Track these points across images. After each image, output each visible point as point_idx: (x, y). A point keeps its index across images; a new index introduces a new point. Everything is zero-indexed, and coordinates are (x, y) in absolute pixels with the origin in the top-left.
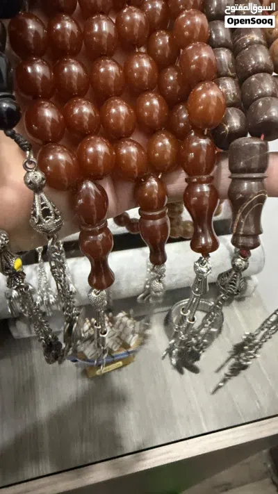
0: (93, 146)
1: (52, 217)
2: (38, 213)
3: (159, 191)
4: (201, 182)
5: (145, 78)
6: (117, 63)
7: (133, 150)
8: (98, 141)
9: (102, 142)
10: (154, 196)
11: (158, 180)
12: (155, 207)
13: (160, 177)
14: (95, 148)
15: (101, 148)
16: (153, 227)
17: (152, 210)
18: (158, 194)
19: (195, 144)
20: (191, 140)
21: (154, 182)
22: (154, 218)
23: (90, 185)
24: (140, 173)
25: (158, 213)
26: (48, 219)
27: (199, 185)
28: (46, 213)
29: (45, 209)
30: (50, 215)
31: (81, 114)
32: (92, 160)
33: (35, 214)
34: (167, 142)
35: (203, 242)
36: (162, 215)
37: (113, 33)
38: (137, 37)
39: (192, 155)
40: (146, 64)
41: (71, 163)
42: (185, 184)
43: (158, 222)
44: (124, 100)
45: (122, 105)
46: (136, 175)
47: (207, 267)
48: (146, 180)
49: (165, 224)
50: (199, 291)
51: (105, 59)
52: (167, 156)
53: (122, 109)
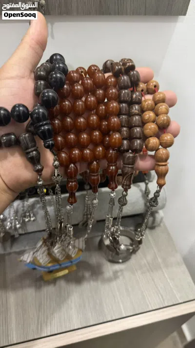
0: (74, 151)
2: (56, 175)
4: (112, 166)
5: (95, 124)
6: (84, 118)
7: (88, 151)
9: (77, 150)
10: (95, 168)
11: (96, 162)
15: (77, 152)
17: (94, 172)
22: (94, 176)
23: (73, 165)
24: (91, 160)
25: (96, 174)
28: (58, 175)
30: (60, 176)
31: (71, 138)
32: (74, 156)
33: (54, 175)
34: (101, 149)
38: (93, 106)
39: (110, 155)
40: (95, 118)
42: (107, 165)
43: (96, 177)
44: (86, 133)
46: (89, 161)
48: (93, 162)
49: (98, 179)
51: (80, 116)
52: (100, 154)
53: (85, 136)
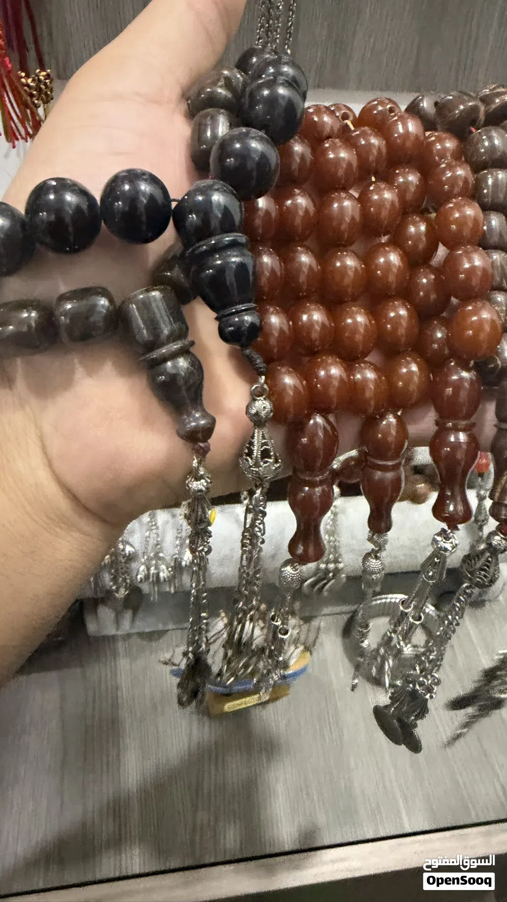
0: (325, 368)
1: (271, 461)
2: (256, 451)
3: (397, 432)
4: (456, 429)
5: (392, 278)
6: (357, 255)
7: (370, 375)
8: (330, 361)
9: (335, 363)
10: (390, 439)
11: (396, 417)
12: (390, 454)
13: (399, 413)
14: (327, 371)
15: (335, 371)
16: (381, 481)
18: (396, 437)
19: (455, 377)
20: (450, 372)
21: (392, 419)
22: (385, 469)
23: (319, 420)
24: (377, 408)
25: (390, 463)
26: (266, 462)
27: (453, 431)
28: (265, 454)
29: (266, 449)
30: (270, 457)
31: (311, 322)
32: (323, 386)
33: (250, 454)
34: (414, 368)
35: (451, 508)
36: (396, 467)
37: (357, 217)
38: (386, 222)
39: (449, 390)
40: (394, 258)
41: (301, 389)
42: (435, 428)
43: (390, 475)
44: (361, 306)
45: (360, 313)
46: (371, 410)
47: (451, 543)
48: (383, 417)
49: (398, 480)
50: (433, 576)
51: (342, 252)
52: (413, 387)
53: (360, 319)
